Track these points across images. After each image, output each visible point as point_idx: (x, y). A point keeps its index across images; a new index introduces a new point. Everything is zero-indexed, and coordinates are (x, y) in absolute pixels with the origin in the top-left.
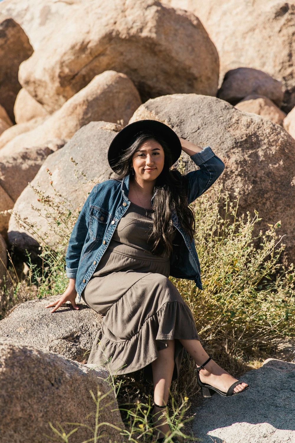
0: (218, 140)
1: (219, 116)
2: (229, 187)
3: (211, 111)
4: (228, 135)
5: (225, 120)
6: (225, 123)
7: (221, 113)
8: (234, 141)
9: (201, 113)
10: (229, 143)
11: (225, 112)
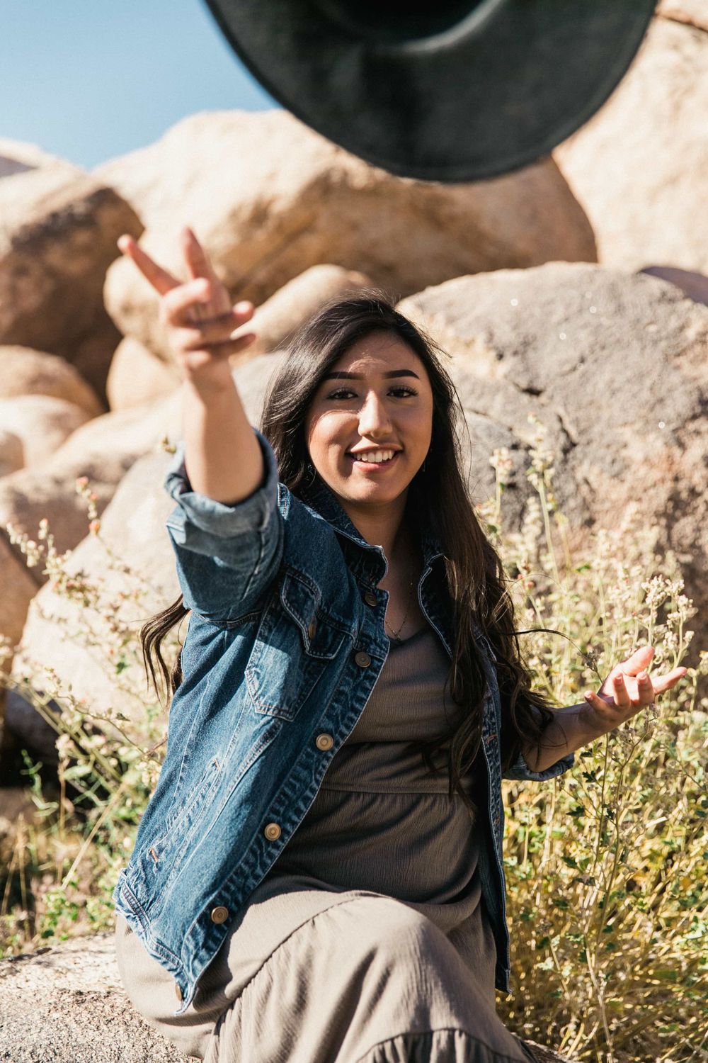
0: (646, 395)
1: (646, 321)
2: (687, 542)
3: (620, 309)
4: (675, 378)
5: (664, 334)
6: (663, 344)
7: (648, 312)
8: (695, 396)
9: (586, 316)
10: (681, 403)
11: (662, 310)
